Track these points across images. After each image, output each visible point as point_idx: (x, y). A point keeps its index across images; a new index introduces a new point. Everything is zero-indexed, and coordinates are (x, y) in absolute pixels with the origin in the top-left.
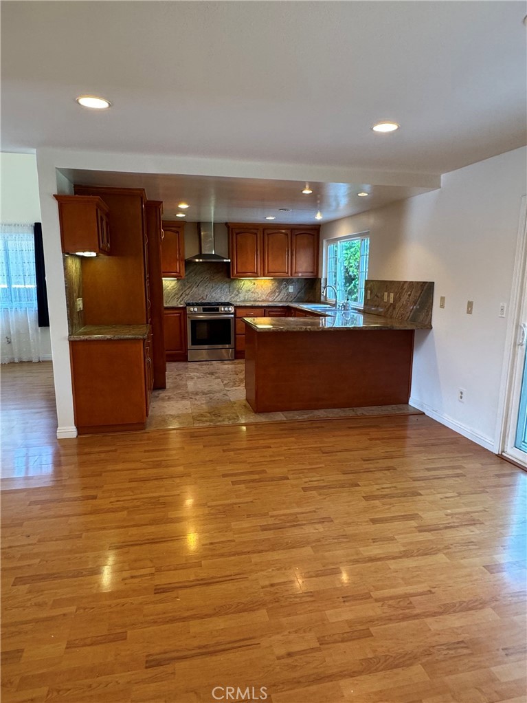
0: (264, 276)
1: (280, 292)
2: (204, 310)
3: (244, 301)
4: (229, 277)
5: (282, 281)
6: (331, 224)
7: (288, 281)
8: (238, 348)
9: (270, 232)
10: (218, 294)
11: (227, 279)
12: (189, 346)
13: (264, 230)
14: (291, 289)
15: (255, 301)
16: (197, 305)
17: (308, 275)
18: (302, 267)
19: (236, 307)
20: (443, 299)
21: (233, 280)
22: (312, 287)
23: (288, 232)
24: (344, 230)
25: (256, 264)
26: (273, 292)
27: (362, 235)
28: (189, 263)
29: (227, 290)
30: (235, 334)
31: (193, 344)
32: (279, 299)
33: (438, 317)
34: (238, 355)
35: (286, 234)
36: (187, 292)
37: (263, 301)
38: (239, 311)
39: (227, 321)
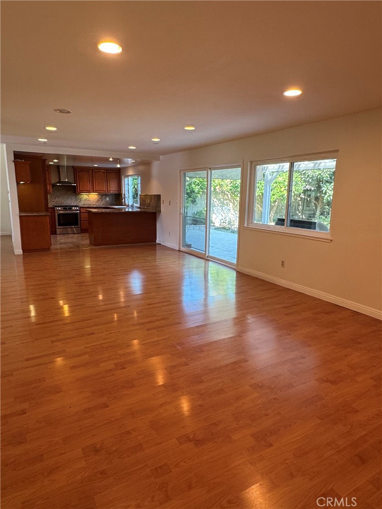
0: (94, 192)
1: (102, 201)
2: (64, 209)
3: (84, 205)
4: (75, 192)
5: (103, 195)
6: (125, 169)
7: (106, 195)
8: (82, 228)
9: (95, 171)
10: (70, 201)
11: (74, 194)
12: (57, 227)
13: (93, 170)
14: (108, 199)
15: (90, 205)
16: (60, 206)
17: (116, 192)
18: (113, 188)
19: (81, 207)
20: (163, 200)
21: (77, 194)
22: (118, 197)
23: (105, 171)
24: (130, 172)
25: (89, 187)
26: (98, 201)
27: (138, 175)
28: (54, 186)
29: (74, 199)
30: (81, 221)
31: (59, 226)
32: (101, 204)
33: (163, 208)
34: (83, 231)
35: (104, 172)
36: (53, 200)
37: (94, 205)
38: (82, 209)
39: (76, 214)
